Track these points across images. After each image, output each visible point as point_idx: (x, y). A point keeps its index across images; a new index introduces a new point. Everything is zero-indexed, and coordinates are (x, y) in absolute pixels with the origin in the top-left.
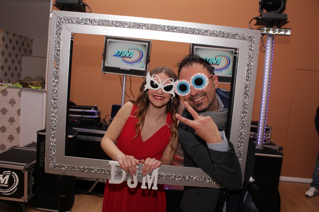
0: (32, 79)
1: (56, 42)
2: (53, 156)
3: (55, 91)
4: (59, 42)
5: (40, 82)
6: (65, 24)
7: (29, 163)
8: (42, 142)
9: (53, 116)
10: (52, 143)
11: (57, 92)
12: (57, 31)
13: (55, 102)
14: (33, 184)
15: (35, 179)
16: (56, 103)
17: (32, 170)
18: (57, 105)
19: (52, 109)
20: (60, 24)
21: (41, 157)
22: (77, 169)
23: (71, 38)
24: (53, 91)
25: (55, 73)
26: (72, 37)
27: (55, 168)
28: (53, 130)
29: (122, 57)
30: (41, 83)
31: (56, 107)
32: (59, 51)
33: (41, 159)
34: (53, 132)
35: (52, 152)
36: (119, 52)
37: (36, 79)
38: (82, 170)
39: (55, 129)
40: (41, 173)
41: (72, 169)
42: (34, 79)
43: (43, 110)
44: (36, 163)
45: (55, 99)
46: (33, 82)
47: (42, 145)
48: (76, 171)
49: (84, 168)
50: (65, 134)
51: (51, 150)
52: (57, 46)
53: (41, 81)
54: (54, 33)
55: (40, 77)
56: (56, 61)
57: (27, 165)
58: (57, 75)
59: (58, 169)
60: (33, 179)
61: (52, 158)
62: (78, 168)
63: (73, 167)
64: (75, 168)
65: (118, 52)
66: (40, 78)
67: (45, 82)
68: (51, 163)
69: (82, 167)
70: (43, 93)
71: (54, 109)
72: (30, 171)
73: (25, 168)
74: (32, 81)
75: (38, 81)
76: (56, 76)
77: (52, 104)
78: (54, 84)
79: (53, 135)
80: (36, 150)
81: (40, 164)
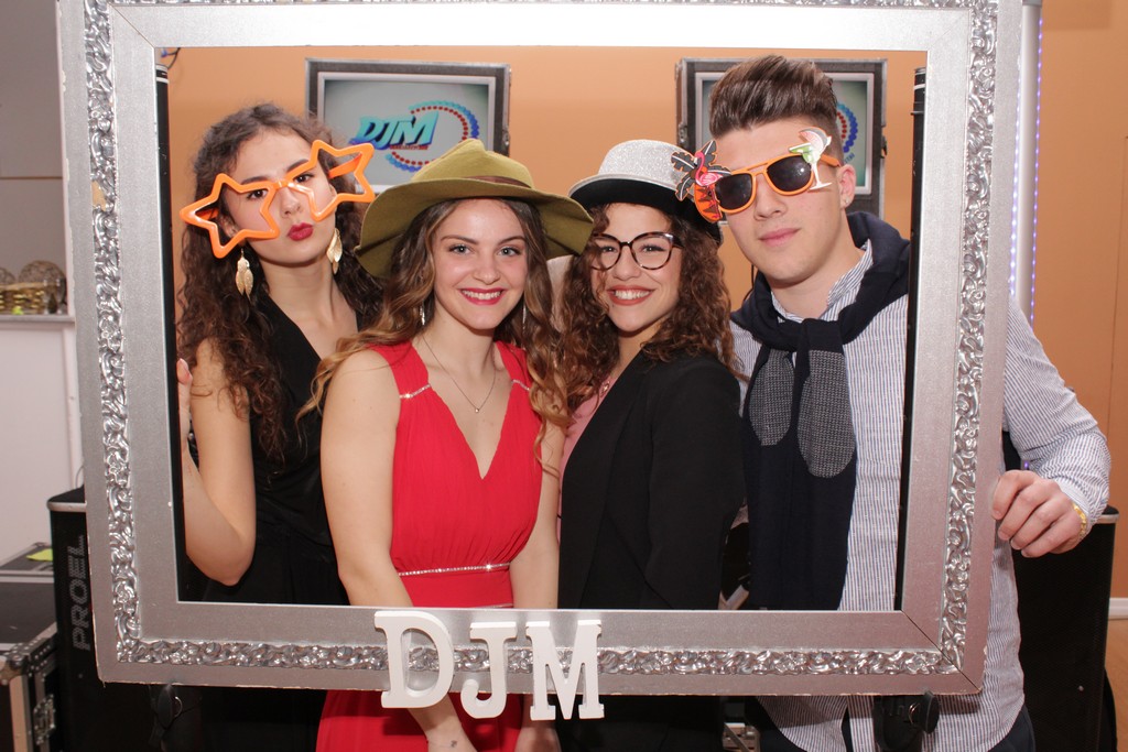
0: (7, 274)
1: (90, 95)
2: (127, 606)
3: (111, 318)
4: (105, 93)
5: (45, 284)
6: (121, 9)
7: (26, 640)
8: (76, 545)
9: (109, 428)
10: (116, 551)
11: (116, 318)
12: (89, 45)
13: (112, 368)
14: (52, 726)
15: (57, 705)
16: (120, 371)
17: (42, 668)
18: (122, 380)
19: (104, 398)
20: (100, 14)
21: (76, 608)
22: (236, 653)
23: (159, 74)
24: (100, 317)
25: (102, 237)
26: (160, 68)
27: (139, 658)
28: (119, 489)
29: (388, 145)
30: (49, 287)
31: (122, 389)
32: (106, 133)
33: (78, 614)
34: (119, 502)
35: (122, 587)
36: (372, 126)
37: (23, 271)
38: (259, 656)
39: (125, 485)
40: (81, 676)
41: (217, 657)
42: (16, 273)
43: (70, 401)
44: (55, 636)
45: (114, 355)
46: (15, 287)
47: (75, 556)
48: (234, 662)
49: (266, 647)
50: (170, 504)
51: (115, 582)
52: (97, 113)
53: (49, 280)
54: (79, 57)
55: (41, 263)
56: (101, 181)
57: (20, 650)
58: (112, 243)
59: (153, 660)
60: (48, 706)
61: (125, 613)
62: (243, 648)
63: (218, 651)
64: (229, 653)
65: (367, 127)
66: (43, 269)
67: (64, 281)
68: (122, 635)
69: (260, 645)
70: (61, 330)
71: (113, 398)
72: (34, 672)
73: (11, 663)
74: (11, 283)
75: (35, 280)
76: (107, 251)
77: (103, 377)
78: (99, 286)
79: (118, 514)
80: (51, 580)
81: (75, 639)
